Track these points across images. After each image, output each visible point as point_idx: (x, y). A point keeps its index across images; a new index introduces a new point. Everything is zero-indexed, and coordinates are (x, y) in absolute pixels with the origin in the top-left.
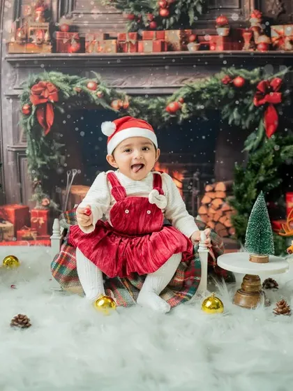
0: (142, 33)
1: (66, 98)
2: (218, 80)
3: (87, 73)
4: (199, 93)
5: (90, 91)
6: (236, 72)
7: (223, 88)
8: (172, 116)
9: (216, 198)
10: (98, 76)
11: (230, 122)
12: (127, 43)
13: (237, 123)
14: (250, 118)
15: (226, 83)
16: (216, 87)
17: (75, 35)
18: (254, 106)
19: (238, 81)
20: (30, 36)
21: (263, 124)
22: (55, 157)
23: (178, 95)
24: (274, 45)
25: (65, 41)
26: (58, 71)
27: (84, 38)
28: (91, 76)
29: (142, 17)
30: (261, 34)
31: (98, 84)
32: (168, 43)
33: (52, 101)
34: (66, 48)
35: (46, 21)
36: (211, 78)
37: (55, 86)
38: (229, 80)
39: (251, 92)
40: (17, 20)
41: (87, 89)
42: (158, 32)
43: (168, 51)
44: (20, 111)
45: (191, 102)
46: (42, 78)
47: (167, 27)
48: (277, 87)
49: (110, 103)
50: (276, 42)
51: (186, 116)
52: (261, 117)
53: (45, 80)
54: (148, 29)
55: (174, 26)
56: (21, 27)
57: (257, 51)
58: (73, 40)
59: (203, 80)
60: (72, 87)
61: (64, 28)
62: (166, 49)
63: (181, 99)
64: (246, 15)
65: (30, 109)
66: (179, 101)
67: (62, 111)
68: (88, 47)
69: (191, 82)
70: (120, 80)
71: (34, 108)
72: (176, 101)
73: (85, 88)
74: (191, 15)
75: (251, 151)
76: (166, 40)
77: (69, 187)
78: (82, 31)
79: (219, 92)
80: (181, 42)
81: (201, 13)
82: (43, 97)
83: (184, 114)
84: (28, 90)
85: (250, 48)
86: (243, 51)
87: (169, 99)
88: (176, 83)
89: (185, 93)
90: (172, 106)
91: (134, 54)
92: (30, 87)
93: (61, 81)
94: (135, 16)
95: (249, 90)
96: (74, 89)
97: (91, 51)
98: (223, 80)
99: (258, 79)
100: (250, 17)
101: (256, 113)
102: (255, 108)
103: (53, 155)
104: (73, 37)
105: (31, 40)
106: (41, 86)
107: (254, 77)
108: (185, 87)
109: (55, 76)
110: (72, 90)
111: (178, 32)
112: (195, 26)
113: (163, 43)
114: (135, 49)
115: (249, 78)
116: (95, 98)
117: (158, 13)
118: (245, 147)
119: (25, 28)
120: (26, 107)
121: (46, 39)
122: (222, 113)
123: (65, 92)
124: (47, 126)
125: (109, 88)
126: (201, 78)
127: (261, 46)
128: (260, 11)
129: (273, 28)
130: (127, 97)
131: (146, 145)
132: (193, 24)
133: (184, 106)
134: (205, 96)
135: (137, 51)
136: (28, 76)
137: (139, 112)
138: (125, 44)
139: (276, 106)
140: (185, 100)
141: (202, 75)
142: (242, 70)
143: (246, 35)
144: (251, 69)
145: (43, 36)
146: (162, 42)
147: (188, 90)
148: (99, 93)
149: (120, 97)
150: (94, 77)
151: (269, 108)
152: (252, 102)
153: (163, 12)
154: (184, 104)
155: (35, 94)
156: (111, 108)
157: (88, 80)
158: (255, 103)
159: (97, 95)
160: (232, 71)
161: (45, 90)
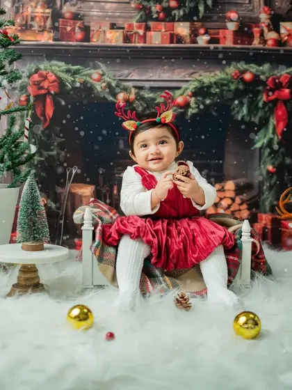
0: (151, 24)
1: (68, 88)
2: (227, 74)
3: (91, 64)
4: (209, 87)
5: (94, 82)
6: (246, 67)
7: (232, 83)
8: (180, 110)
9: (225, 197)
10: (103, 67)
11: (239, 118)
12: (135, 33)
13: (247, 119)
14: (260, 114)
15: (236, 77)
16: (225, 82)
17: (79, 23)
18: (264, 101)
19: (248, 76)
20: (30, 22)
21: (273, 121)
22: (54, 153)
23: (187, 89)
24: (283, 41)
25: (69, 29)
26: (59, 60)
27: (89, 27)
28: (95, 67)
29: (150, 8)
30: (270, 30)
31: (103, 75)
32: (178, 35)
33: (52, 92)
34: (69, 36)
35: (48, 8)
36: (220, 72)
37: (56, 76)
38: (238, 74)
39: (261, 88)
40: (16, 5)
41: (91, 81)
42: (167, 23)
43: (177, 43)
44: (17, 102)
45: (200, 96)
46: (42, 67)
47: (177, 19)
48: (286, 83)
49: (115, 95)
50: (286, 38)
51: (195, 111)
52: (270, 114)
53: (46, 70)
54: (157, 20)
55: (184, 19)
56: (21, 11)
57: (266, 46)
58: (77, 28)
59: (213, 74)
60: (74, 78)
61: (68, 15)
62: (175, 41)
63: (190, 93)
64: (255, 10)
65: (28, 100)
66: (188, 95)
67: (63, 103)
68: (93, 36)
69: (201, 76)
70: (126, 72)
71: (32, 99)
72: (185, 95)
73: (88, 79)
74: (201, 8)
75: (261, 148)
76: (175, 32)
77: (69, 185)
78: (87, 19)
79: (229, 87)
80: (190, 35)
81: (211, 6)
82: (42, 88)
83: (193, 108)
84: (26, 80)
85: (260, 43)
86: (252, 46)
87: (178, 92)
88: (184, 76)
89: (194, 86)
90: (180, 100)
91: (142, 45)
92: (29, 77)
93: (63, 71)
94: (143, 6)
95: (259, 86)
96: (77, 79)
97: (96, 41)
98: (233, 74)
99: (267, 75)
100: (260, 13)
101: (266, 109)
102: (265, 104)
103: (52, 150)
104: (78, 25)
105: (31, 26)
106: (41, 75)
107: (263, 73)
108: (195, 81)
109: (56, 65)
110: (74, 81)
111: (188, 24)
112: (205, 19)
113: (172, 36)
114: (143, 39)
115: (259, 73)
116: (99, 89)
117: (167, 4)
118: (255, 144)
119: (25, 14)
120: (23, 98)
121: (48, 27)
122: (232, 108)
123: (67, 84)
124: (45, 120)
125: (115, 80)
126: (211, 72)
127: (270, 42)
128: (270, 7)
129: (282, 24)
130: (133, 90)
131: (163, 139)
132: (203, 17)
133: (193, 100)
134: (215, 90)
135: (145, 42)
136: (26, 65)
137: (145, 105)
138: (132, 35)
139: (285, 102)
140: (194, 94)
141: (212, 69)
142: (252, 65)
143: (256, 30)
144: (260, 65)
145: (45, 22)
146: (171, 34)
147: (196, 84)
148: (104, 85)
149: (125, 89)
150: (99, 67)
151: (278, 104)
152: (262, 98)
153: (173, 4)
154: (193, 99)
155: (34, 85)
156: (116, 101)
157: (92, 71)
158: (264, 98)
159: (101, 87)
160: (242, 66)
161: (44, 80)
